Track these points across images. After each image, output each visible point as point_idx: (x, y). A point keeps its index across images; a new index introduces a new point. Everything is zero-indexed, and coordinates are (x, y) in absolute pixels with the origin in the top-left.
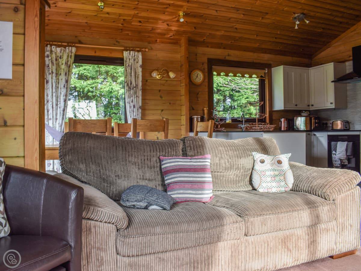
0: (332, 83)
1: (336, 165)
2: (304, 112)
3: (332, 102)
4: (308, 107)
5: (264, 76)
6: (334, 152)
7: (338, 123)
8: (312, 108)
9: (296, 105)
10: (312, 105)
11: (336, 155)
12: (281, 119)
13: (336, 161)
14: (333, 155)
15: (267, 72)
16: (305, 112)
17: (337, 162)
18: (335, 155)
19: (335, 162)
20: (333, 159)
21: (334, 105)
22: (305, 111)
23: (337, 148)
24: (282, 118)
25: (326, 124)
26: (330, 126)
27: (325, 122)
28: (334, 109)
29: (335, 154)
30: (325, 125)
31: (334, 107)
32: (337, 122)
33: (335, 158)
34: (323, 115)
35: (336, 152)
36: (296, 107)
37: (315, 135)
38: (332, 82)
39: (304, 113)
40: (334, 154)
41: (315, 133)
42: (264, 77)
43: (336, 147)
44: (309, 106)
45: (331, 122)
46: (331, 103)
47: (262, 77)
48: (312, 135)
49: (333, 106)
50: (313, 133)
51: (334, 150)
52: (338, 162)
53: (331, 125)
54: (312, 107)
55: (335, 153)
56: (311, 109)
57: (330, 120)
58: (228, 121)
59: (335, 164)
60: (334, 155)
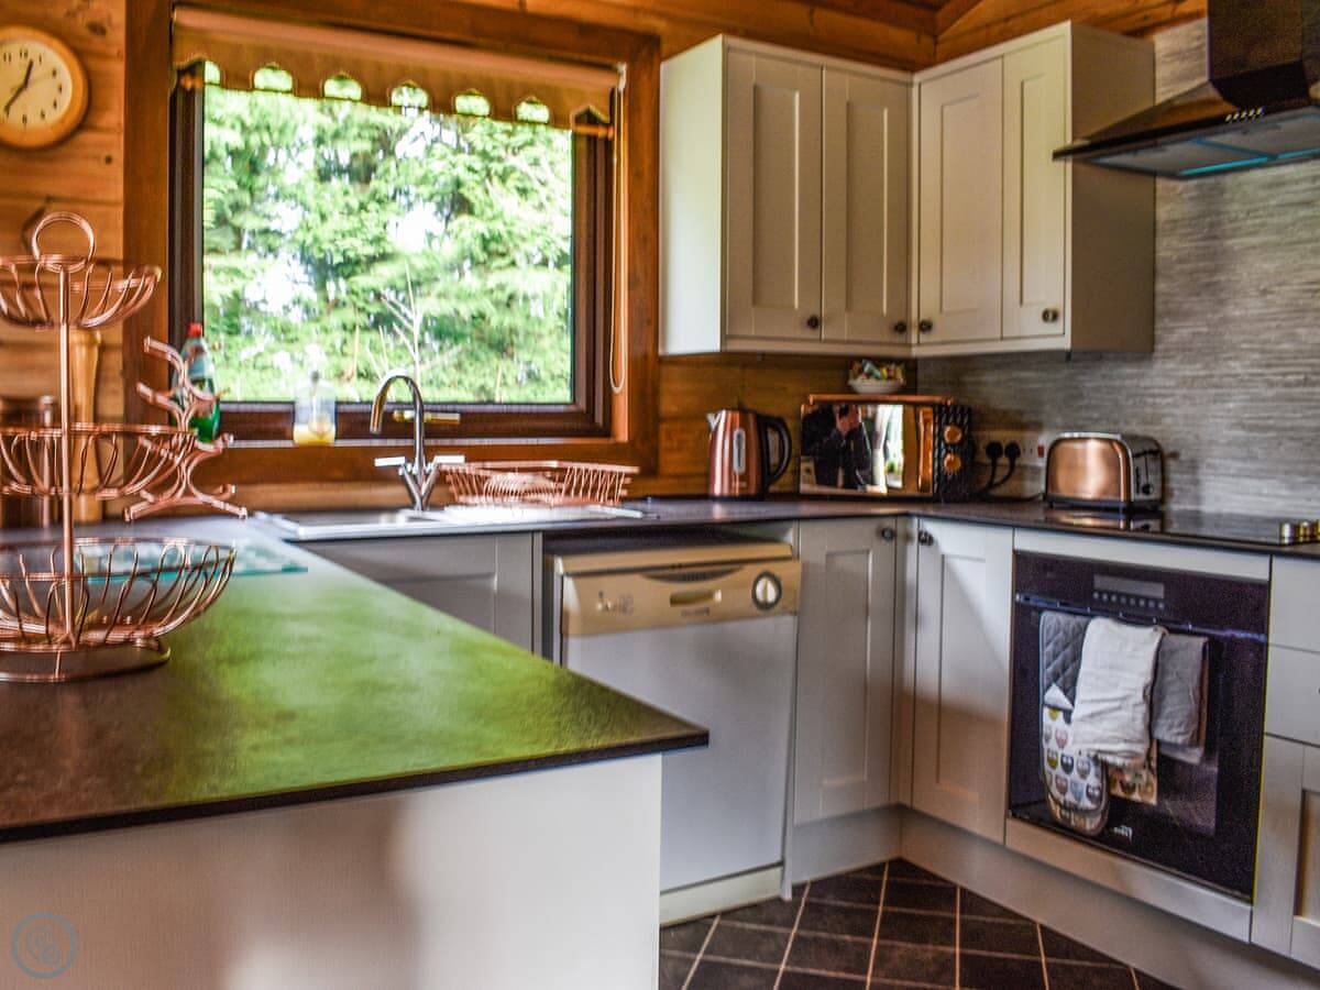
0: (1060, 164)
1: (1070, 797)
2: (868, 367)
3: (1051, 306)
4: (899, 338)
5: (604, 118)
6: (1054, 695)
7: (1084, 453)
8: (922, 348)
9: (814, 323)
10: (925, 327)
11: (1068, 720)
12: (710, 417)
13: (1068, 768)
14: (1046, 711)
15: (622, 85)
16: (877, 373)
17: (1075, 774)
18: (1061, 714)
19: (1059, 770)
20: (1050, 746)
21: (1066, 324)
22: (879, 362)
23: (1083, 669)
24: (716, 412)
25: (1014, 451)
26: (1036, 470)
27: (1003, 436)
28: (1067, 357)
29: (1067, 715)
30: (1004, 460)
31: (1065, 343)
32: (1078, 446)
33: (1062, 743)
34: (995, 391)
35: (1070, 690)
36: (810, 334)
37: (926, 540)
38: (1059, 155)
39: (869, 375)
40: (1055, 708)
41: (931, 528)
42: (607, 126)
43: (1077, 657)
44: (901, 328)
45: (1045, 440)
46: (1050, 316)
47: (589, 118)
48: (908, 538)
49: (1059, 337)
50: (916, 525)
51: (1055, 677)
52: (1083, 774)
53: (1041, 463)
54: (924, 338)
55: (1065, 703)
56: (916, 352)
57: (1038, 427)
58: (303, 433)
59: (1063, 791)
60: (1054, 718)
